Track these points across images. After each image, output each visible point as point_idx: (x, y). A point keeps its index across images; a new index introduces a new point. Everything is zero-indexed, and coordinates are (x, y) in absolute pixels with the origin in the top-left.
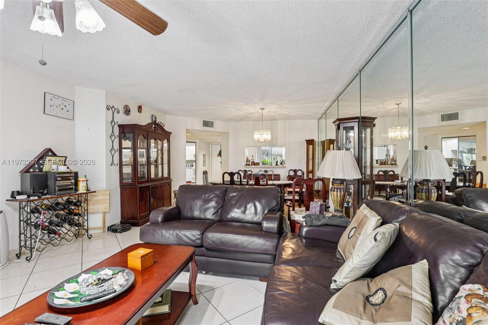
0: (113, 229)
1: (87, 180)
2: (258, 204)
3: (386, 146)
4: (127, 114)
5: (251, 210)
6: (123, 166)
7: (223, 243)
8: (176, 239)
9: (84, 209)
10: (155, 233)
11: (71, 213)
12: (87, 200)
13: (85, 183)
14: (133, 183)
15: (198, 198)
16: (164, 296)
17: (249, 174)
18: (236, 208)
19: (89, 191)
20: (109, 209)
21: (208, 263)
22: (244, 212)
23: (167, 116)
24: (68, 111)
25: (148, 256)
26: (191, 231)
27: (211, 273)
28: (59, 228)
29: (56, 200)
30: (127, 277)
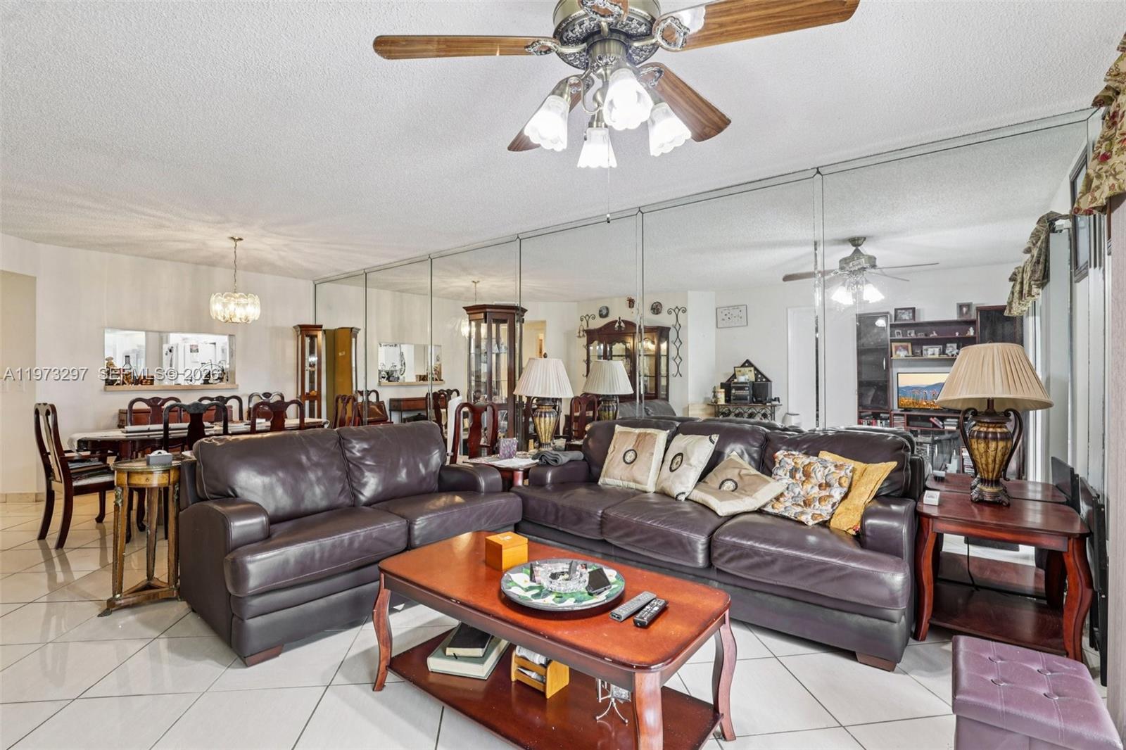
3: (398, 345)
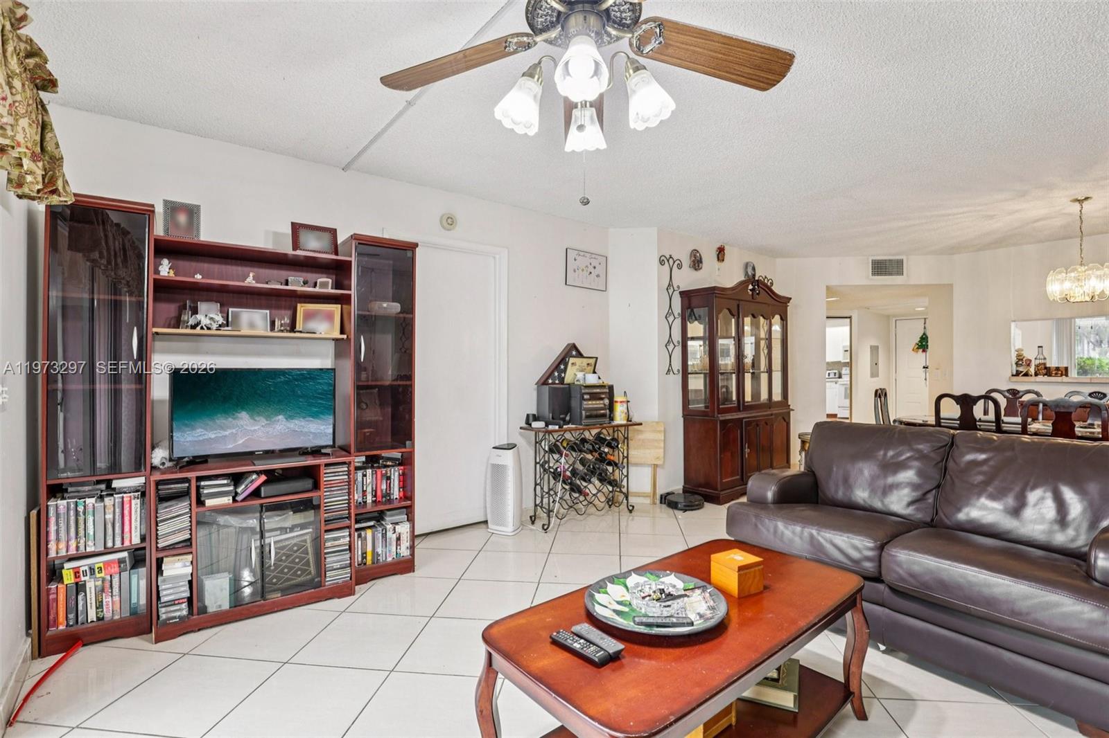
0: (668, 501)
1: (628, 402)
2: (1069, 495)
4: (697, 267)
5: (1044, 511)
6: (689, 376)
7: (944, 585)
8: (807, 546)
9: (623, 453)
10: (760, 526)
11: (602, 459)
12: (627, 438)
13: (625, 405)
14: (707, 412)
15: (867, 456)
16: (783, 670)
17: (1028, 401)
18: (984, 495)
19: (631, 421)
20: (663, 460)
21: (896, 625)
22: (1016, 511)
23: (779, 261)
24: (598, 276)
25: (753, 570)
26: (850, 535)
27: (902, 654)
28: (585, 484)
29: (582, 433)
30: (712, 603)
